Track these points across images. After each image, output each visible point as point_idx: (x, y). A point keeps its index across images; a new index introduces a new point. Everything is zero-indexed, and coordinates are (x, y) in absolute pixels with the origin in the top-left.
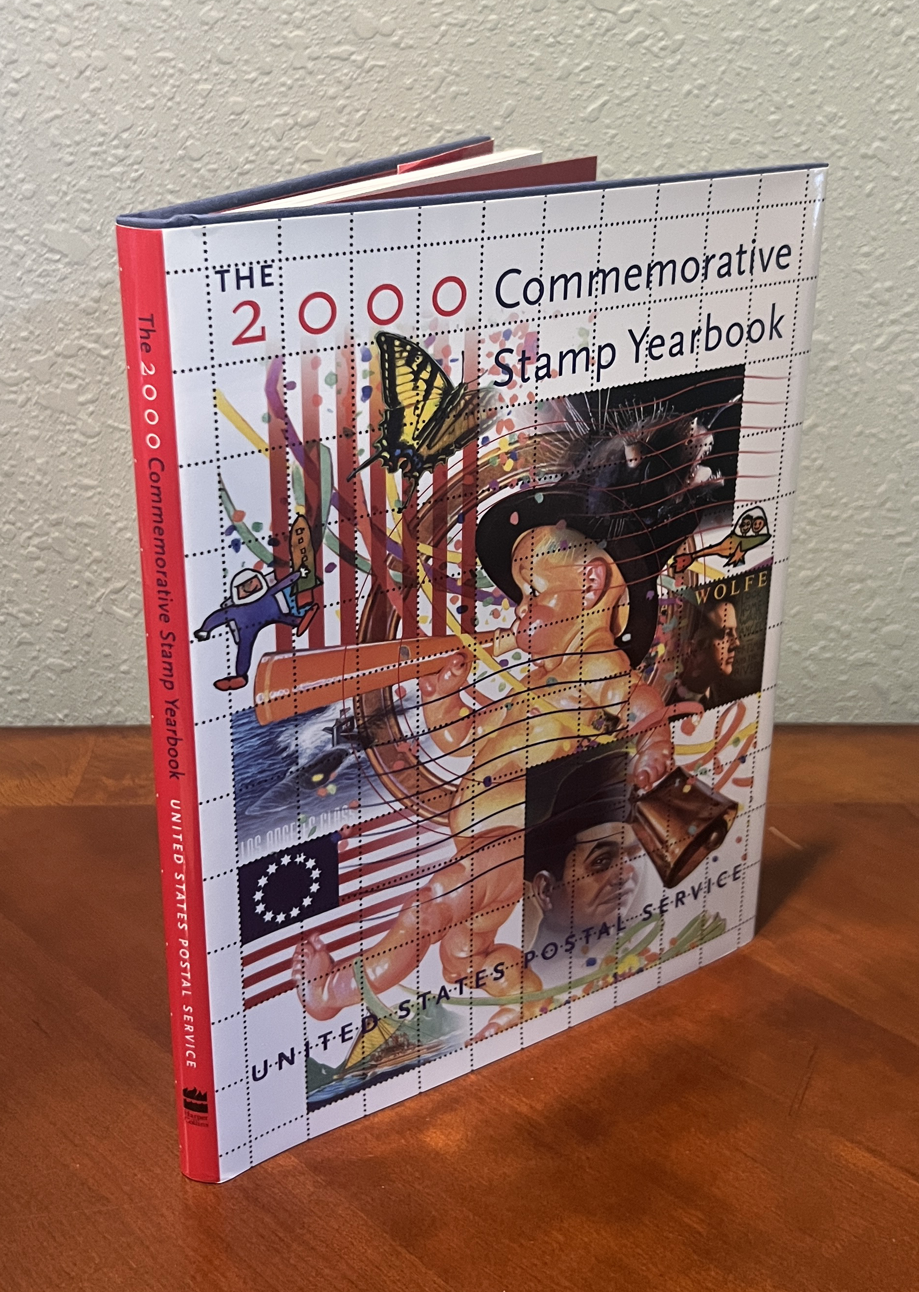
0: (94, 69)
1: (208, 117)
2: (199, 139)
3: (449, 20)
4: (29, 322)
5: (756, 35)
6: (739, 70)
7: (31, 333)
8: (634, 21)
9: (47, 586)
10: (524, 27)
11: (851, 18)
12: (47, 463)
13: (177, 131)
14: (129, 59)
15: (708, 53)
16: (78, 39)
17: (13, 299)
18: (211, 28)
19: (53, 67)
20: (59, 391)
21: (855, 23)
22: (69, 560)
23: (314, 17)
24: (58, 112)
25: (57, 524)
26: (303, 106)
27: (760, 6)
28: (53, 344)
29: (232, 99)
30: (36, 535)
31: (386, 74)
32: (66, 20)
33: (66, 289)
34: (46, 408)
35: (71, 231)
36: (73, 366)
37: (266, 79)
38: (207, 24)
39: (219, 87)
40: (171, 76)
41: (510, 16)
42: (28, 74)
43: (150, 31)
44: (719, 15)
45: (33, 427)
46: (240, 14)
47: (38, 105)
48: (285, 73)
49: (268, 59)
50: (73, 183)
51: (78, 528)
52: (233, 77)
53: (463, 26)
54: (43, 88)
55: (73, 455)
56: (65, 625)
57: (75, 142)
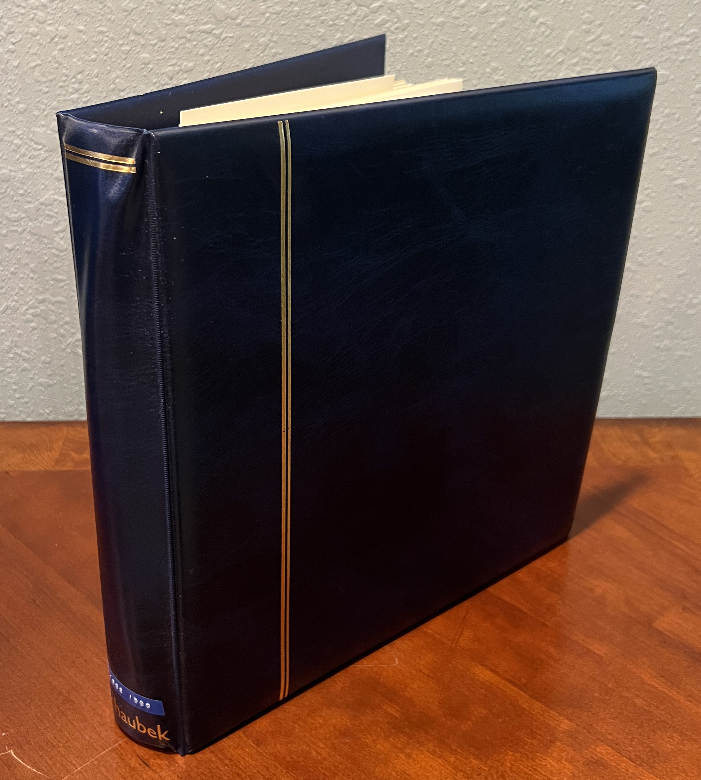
0: (60, 37)
1: (128, 65)
2: (123, 79)
3: (271, 10)
4: (24, 184)
5: (451, 21)
6: (441, 41)
7: (26, 191)
8: (380, 12)
9: (38, 337)
10: (315, 15)
11: (508, 12)
12: (37, 266)
13: (110, 74)
14: (80, 31)
15: (423, 32)
16: (50, 20)
17: (15, 172)
18: (129, 14)
19: (35, 36)
20: (42, 225)
21: (509, 14)
22: (51, 323)
23: (191, 7)
24: (39, 62)
25: (43, 302)
26: (184, 60)
27: (453, 4)
28: (39, 198)
29: (143, 55)
30: (31, 308)
31: (234, 41)
32: (42, 8)
33: (46, 165)
34: (36, 235)
35: (49, 132)
36: (50, 210)
37: (162, 44)
38: (127, 11)
39: (134, 49)
40: (106, 41)
41: (307, 8)
42: (21, 40)
43: (93, 15)
44: (430, 9)
45: (28, 246)
46: (146, 6)
47: (27, 58)
48: (174, 40)
49: (164, 32)
50: (48, 105)
51: (56, 304)
52: (143, 42)
53: (279, 14)
54: (30, 48)
55: (52, 261)
56: (49, 360)
57: (50, 80)
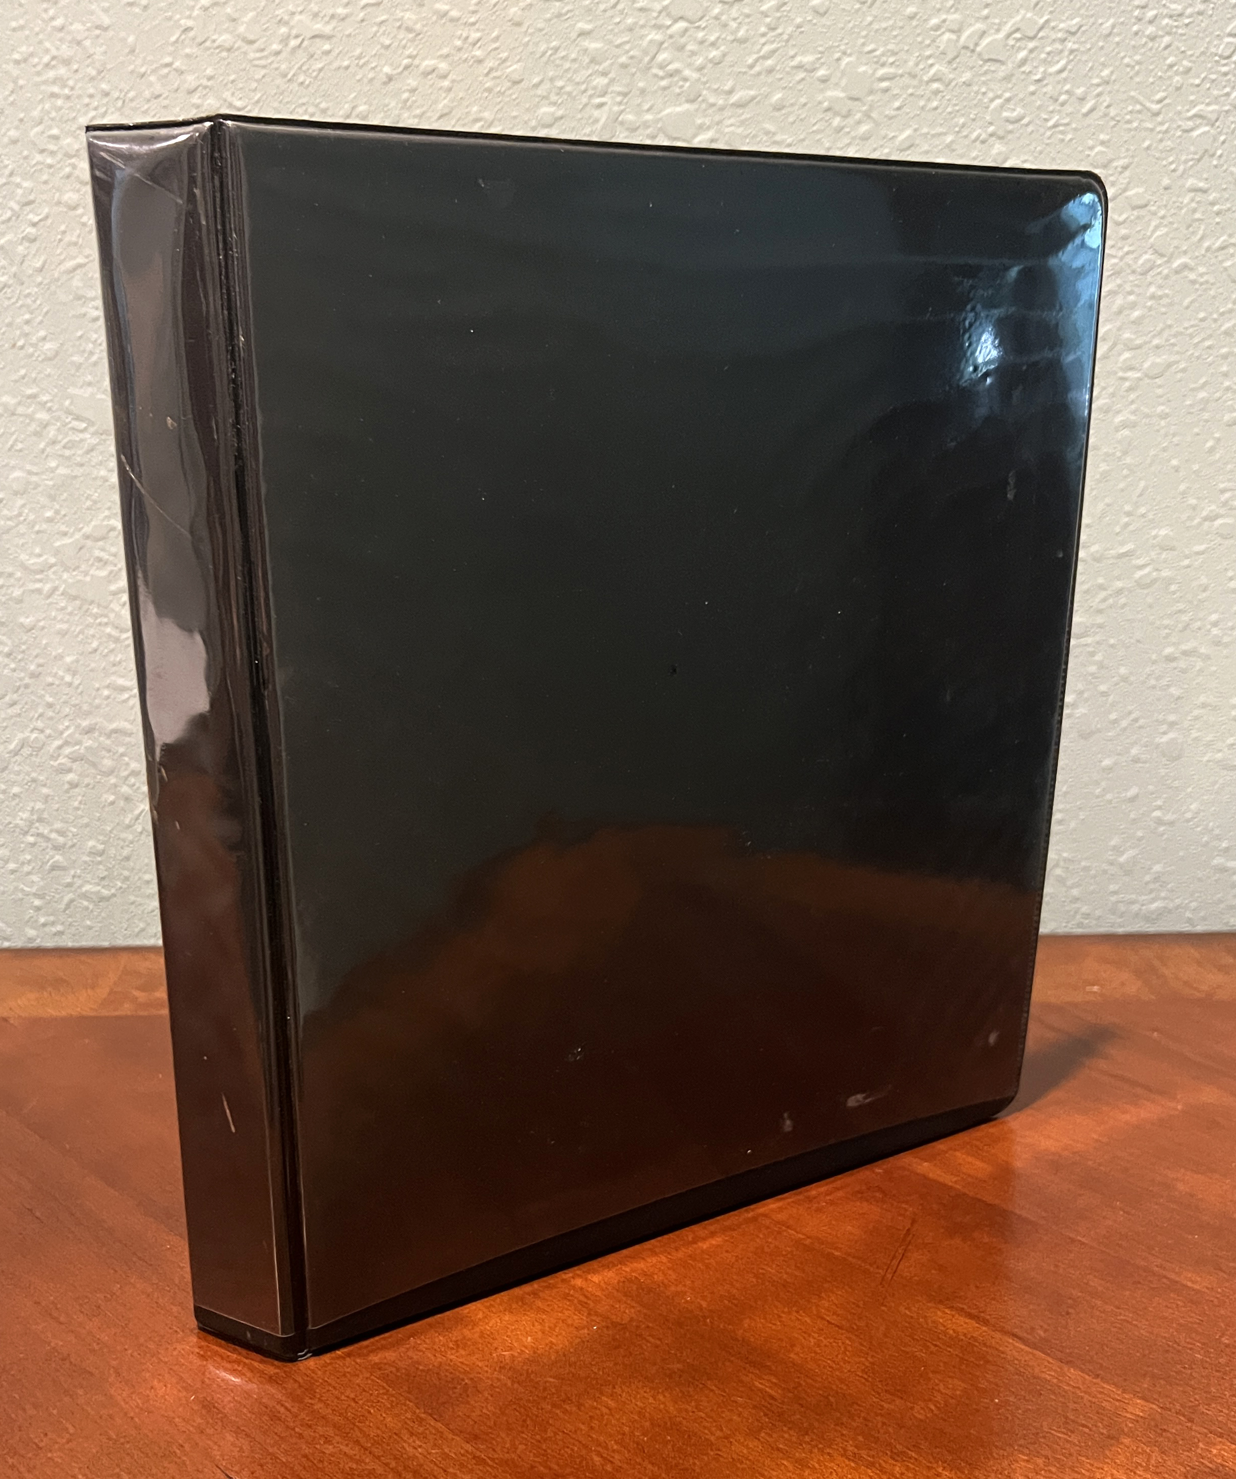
4: (54, 500)
7: (57, 512)
9: (81, 803)
12: (77, 661)
17: (37, 474)
19: (75, 208)
20: (88, 579)
22: (104, 773)
24: (80, 260)
25: (89, 731)
28: (81, 526)
30: (66, 743)
33: (94, 461)
34: (75, 598)
35: (99, 396)
36: (103, 550)
42: (47, 217)
45: (62, 621)
47: (58, 252)
51: (114, 735)
54: (64, 232)
55: (106, 651)
56: (101, 847)
